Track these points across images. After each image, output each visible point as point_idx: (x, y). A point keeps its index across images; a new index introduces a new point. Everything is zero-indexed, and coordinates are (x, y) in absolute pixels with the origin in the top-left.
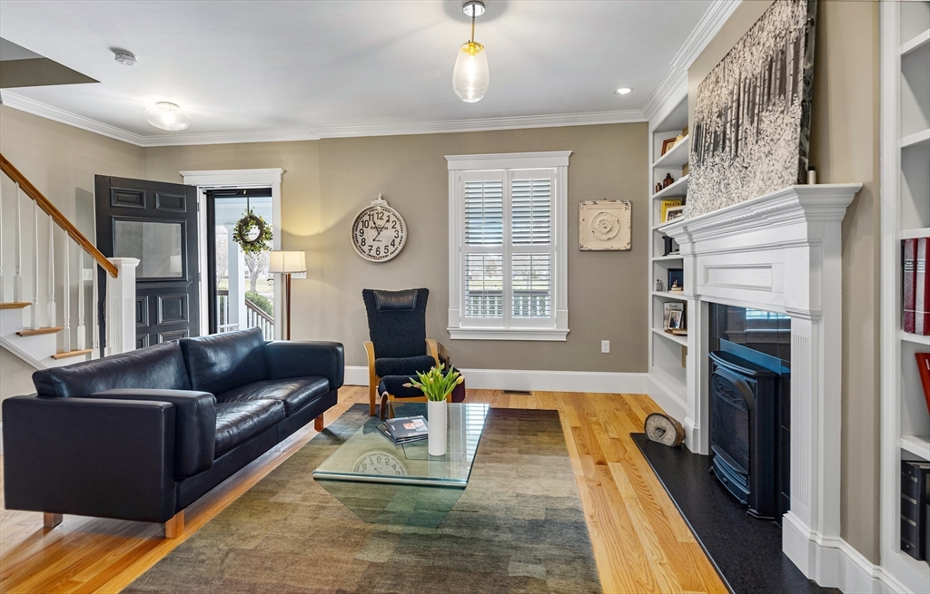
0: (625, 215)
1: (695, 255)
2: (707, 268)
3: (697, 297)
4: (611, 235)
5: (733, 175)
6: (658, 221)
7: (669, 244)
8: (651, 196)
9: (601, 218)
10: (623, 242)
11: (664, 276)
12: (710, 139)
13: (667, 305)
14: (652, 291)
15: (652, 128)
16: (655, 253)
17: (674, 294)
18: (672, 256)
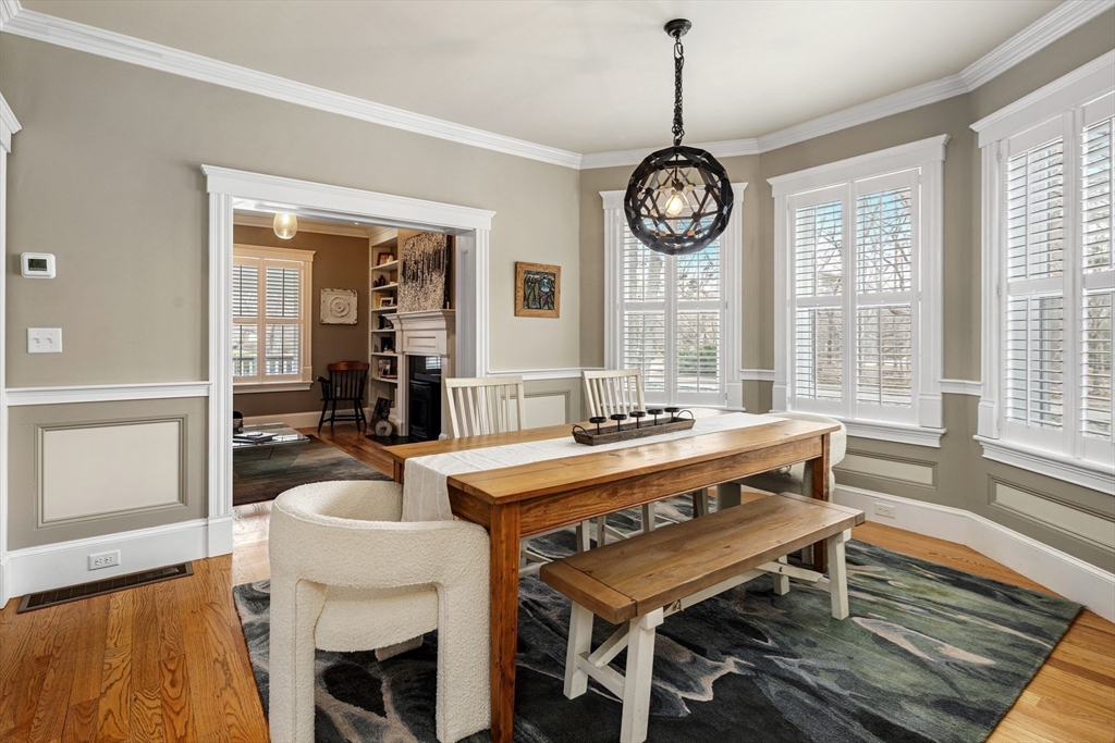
0: (354, 300)
1: (402, 331)
2: (409, 338)
3: (403, 353)
4: (343, 314)
5: (421, 295)
6: (375, 305)
7: (383, 322)
8: (371, 289)
9: (337, 301)
10: (352, 319)
11: (378, 343)
12: (410, 273)
13: (381, 361)
14: (371, 353)
15: (372, 244)
16: (373, 328)
17: (388, 353)
18: (386, 330)
